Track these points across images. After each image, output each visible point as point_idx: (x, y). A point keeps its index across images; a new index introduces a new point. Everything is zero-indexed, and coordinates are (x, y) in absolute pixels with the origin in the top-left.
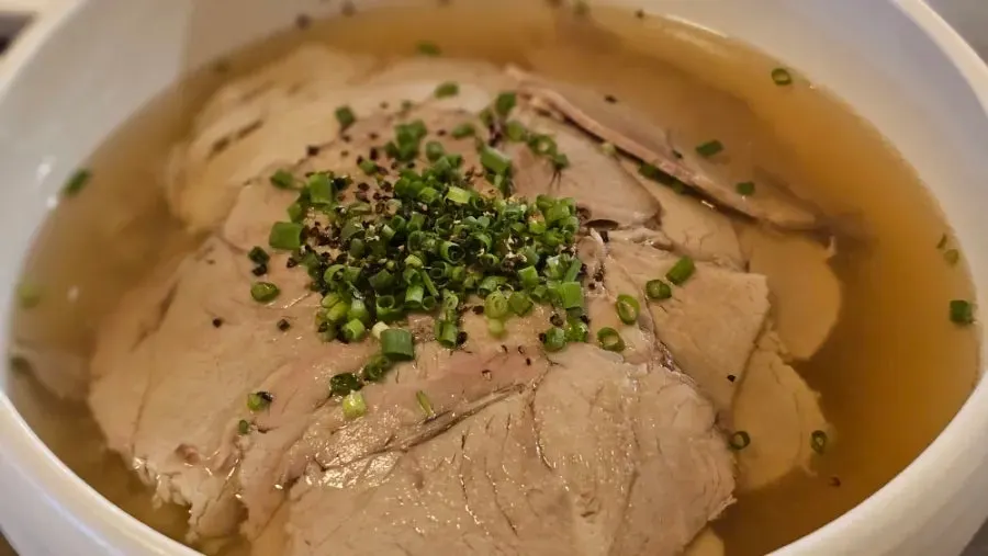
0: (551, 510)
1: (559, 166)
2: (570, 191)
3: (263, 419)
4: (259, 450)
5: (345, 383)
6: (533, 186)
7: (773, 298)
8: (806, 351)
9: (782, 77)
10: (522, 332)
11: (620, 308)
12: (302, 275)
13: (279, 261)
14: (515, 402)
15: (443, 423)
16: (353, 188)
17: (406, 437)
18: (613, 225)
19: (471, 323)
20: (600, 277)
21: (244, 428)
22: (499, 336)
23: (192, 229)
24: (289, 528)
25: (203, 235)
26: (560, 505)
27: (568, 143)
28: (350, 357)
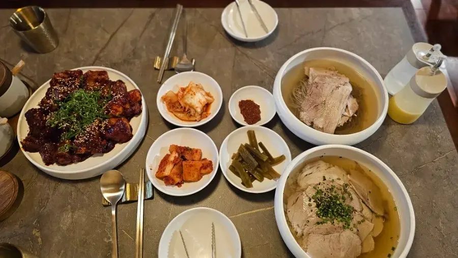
0: (339, 249)
1: (352, 199)
2: (352, 204)
3: (308, 224)
4: (307, 228)
5: (318, 223)
6: (347, 202)
7: (374, 228)
8: (375, 236)
9: (395, 208)
10: (341, 224)
11: (354, 225)
12: (315, 204)
13: (312, 200)
14: (338, 234)
15: (328, 233)
16: (324, 193)
17: (324, 233)
18: (356, 211)
19: (335, 221)
20: (353, 218)
21: (305, 225)
22: (338, 224)
23: (301, 188)
24: (308, 239)
25: (303, 190)
26: (340, 249)
27: (354, 196)
28: (320, 220)
